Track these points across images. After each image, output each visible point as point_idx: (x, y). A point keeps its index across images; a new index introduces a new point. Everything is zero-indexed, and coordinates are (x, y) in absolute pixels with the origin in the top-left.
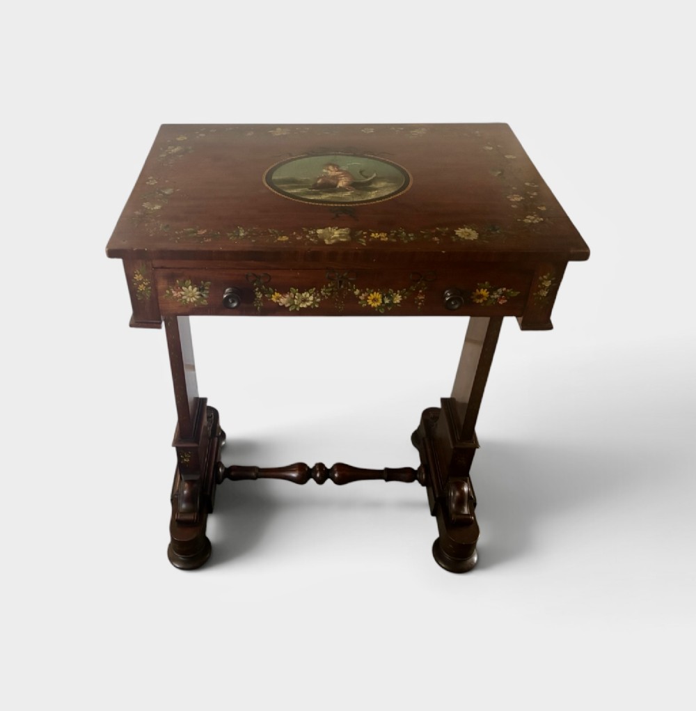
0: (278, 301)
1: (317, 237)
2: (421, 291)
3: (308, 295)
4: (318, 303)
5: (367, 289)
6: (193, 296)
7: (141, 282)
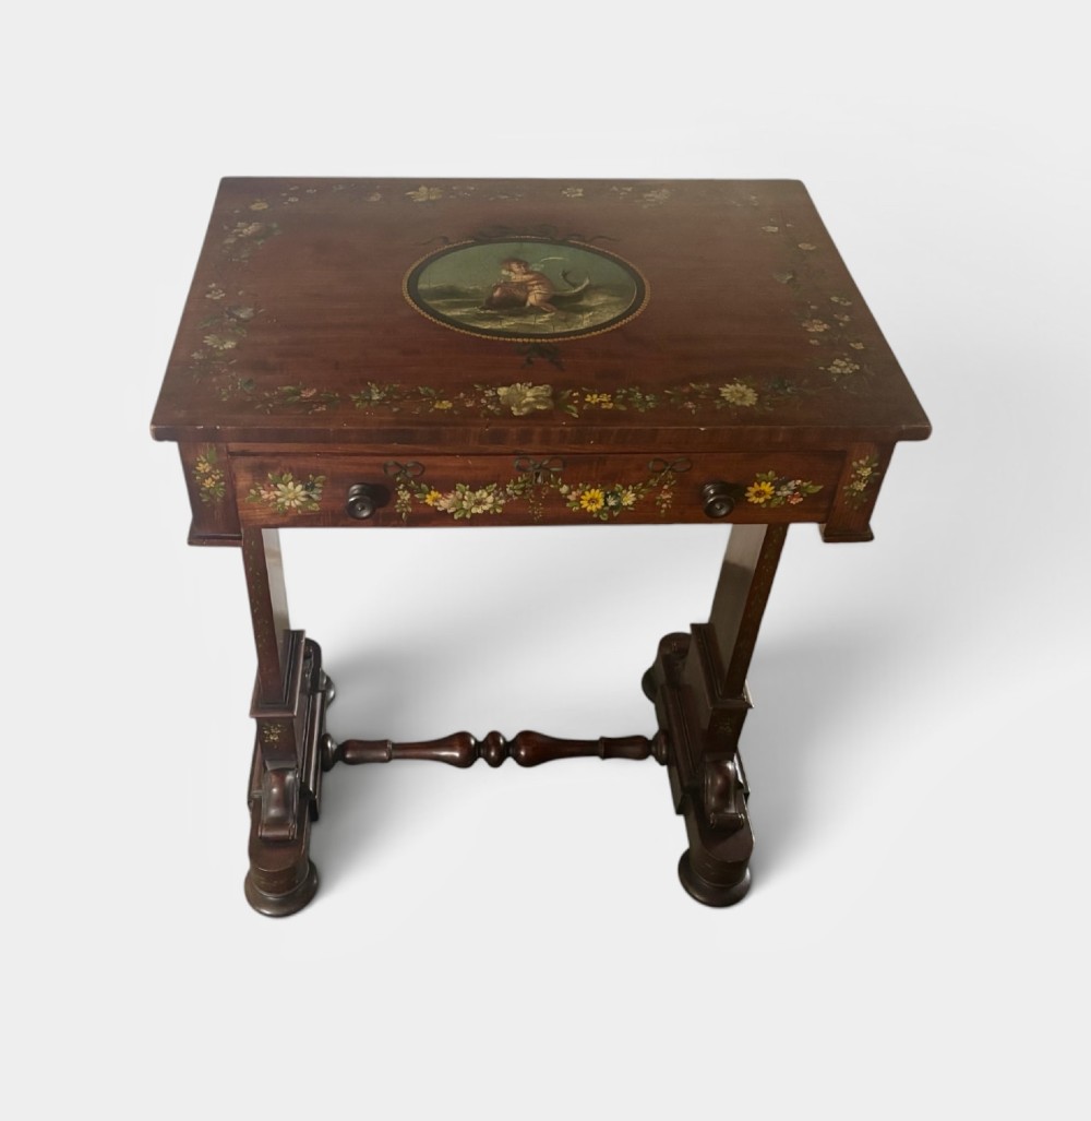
0: (436, 504)
1: (498, 401)
2: (666, 487)
3: (485, 494)
4: (501, 506)
5: (581, 485)
6: (296, 498)
7: (208, 475)
